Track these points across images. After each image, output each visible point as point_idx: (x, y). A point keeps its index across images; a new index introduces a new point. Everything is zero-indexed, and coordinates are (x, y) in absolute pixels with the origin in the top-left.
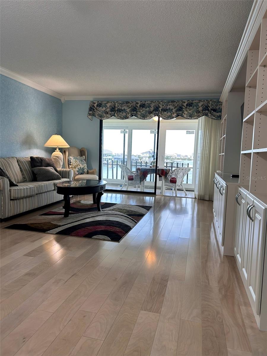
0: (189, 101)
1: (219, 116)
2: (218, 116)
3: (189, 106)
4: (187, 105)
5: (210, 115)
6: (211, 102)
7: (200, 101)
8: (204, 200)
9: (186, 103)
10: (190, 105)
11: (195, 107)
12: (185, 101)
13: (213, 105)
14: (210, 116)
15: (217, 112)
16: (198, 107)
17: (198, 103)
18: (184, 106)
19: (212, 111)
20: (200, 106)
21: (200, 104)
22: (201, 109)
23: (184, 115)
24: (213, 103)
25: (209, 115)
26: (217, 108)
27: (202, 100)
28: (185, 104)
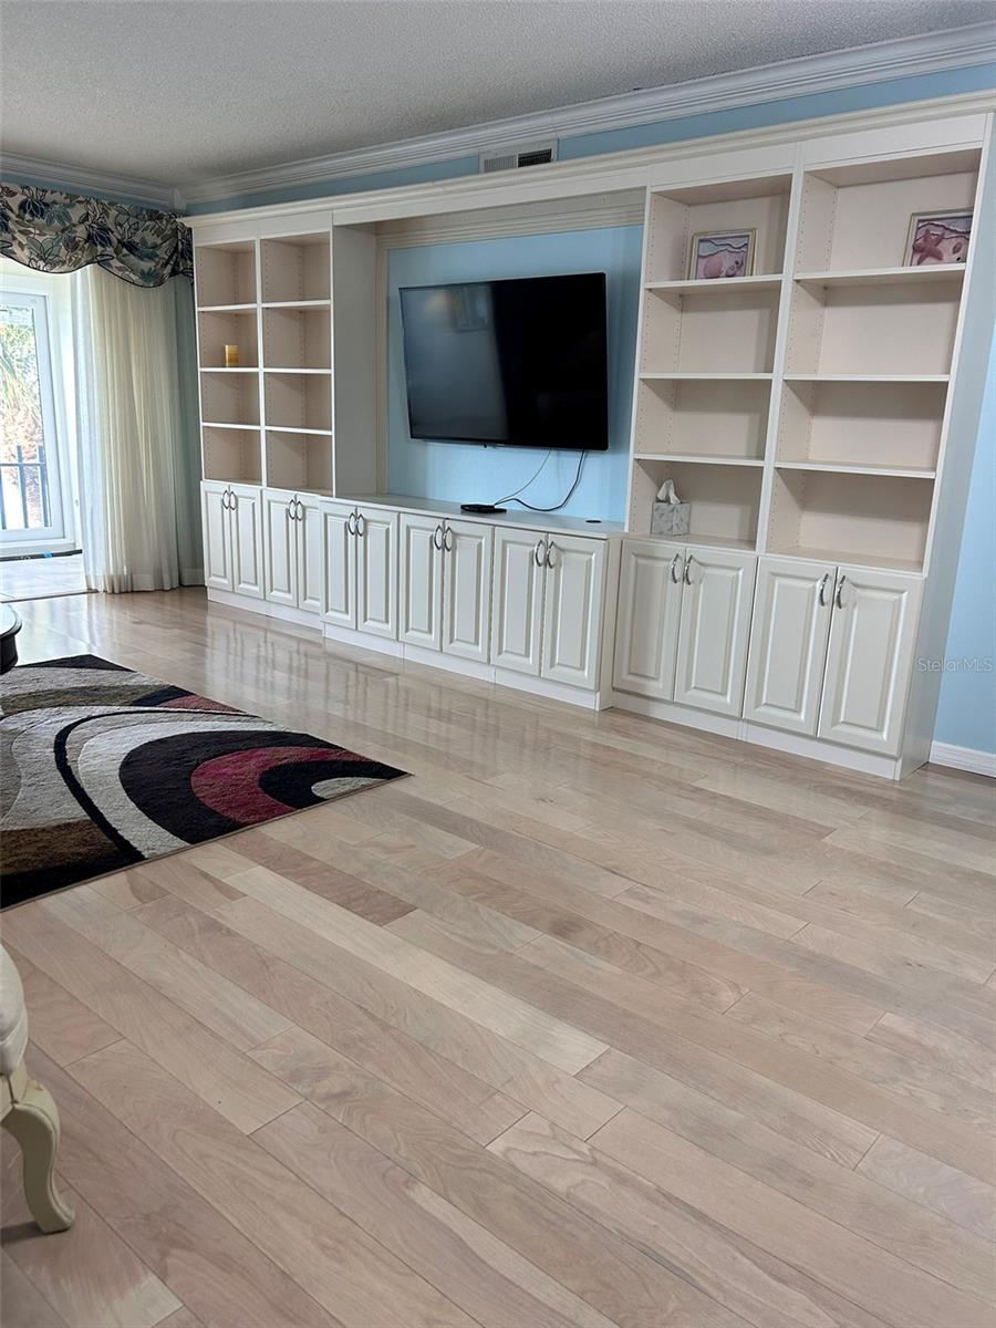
0: (27, 187)
1: (146, 271)
2: (142, 273)
3: (32, 214)
4: (22, 206)
5: (120, 265)
6: (113, 212)
7: (72, 198)
8: (132, 591)
9: (20, 198)
10: (33, 208)
11: (56, 223)
12: (13, 187)
13: (121, 225)
14: (119, 269)
15: (141, 258)
16: (68, 224)
17: (66, 206)
18: (12, 211)
19: (125, 251)
20: (75, 219)
21: (76, 213)
22: (81, 232)
23: (15, 248)
24: (122, 218)
25: (115, 263)
26: (136, 239)
27: (80, 199)
28: (14, 202)
